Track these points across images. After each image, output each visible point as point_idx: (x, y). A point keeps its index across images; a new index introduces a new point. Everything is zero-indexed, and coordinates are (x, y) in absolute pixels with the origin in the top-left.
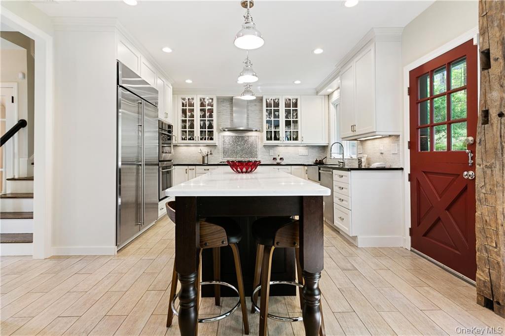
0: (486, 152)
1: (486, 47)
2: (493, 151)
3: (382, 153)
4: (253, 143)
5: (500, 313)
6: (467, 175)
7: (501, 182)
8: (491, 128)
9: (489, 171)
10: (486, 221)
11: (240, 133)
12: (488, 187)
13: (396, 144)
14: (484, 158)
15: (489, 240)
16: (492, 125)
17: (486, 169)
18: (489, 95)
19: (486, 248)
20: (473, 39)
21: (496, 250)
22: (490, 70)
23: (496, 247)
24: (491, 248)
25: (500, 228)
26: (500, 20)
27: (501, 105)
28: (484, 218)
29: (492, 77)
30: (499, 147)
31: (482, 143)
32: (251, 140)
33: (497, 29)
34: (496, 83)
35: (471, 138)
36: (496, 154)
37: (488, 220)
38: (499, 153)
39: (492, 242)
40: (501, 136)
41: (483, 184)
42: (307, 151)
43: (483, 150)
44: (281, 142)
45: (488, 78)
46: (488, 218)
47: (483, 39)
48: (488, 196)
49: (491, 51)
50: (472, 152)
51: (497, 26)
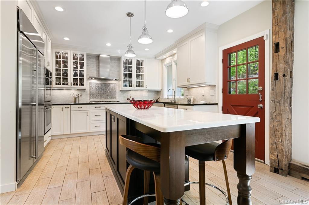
0: (276, 94)
1: (277, 41)
2: (280, 94)
3: (203, 95)
4: (112, 88)
5: (282, 174)
6: (259, 106)
7: (284, 109)
8: (279, 82)
9: (278, 104)
10: (276, 129)
11: (104, 81)
12: (277, 112)
13: (214, 90)
14: (275, 97)
15: (277, 139)
16: (280, 80)
17: (276, 103)
18: (278, 66)
19: (275, 142)
20: (263, 36)
21: (281, 143)
22: (279, 53)
23: (281, 142)
24: (278, 143)
25: (284, 132)
26: (285, 28)
27: (284, 71)
28: (275, 128)
29: (280, 56)
30: (283, 92)
31: (274, 90)
32: (111, 86)
33: (283, 33)
34: (282, 60)
35: (261, 88)
36: (282, 96)
37: (277, 129)
38: (283, 95)
39: (279, 139)
40: (284, 86)
41: (275, 110)
42: (148, 94)
43: (275, 94)
44: (134, 88)
45: (278, 57)
46: (277, 128)
47: (276, 37)
48: (278, 117)
49: (280, 44)
50: (261, 95)
51: (283, 31)
